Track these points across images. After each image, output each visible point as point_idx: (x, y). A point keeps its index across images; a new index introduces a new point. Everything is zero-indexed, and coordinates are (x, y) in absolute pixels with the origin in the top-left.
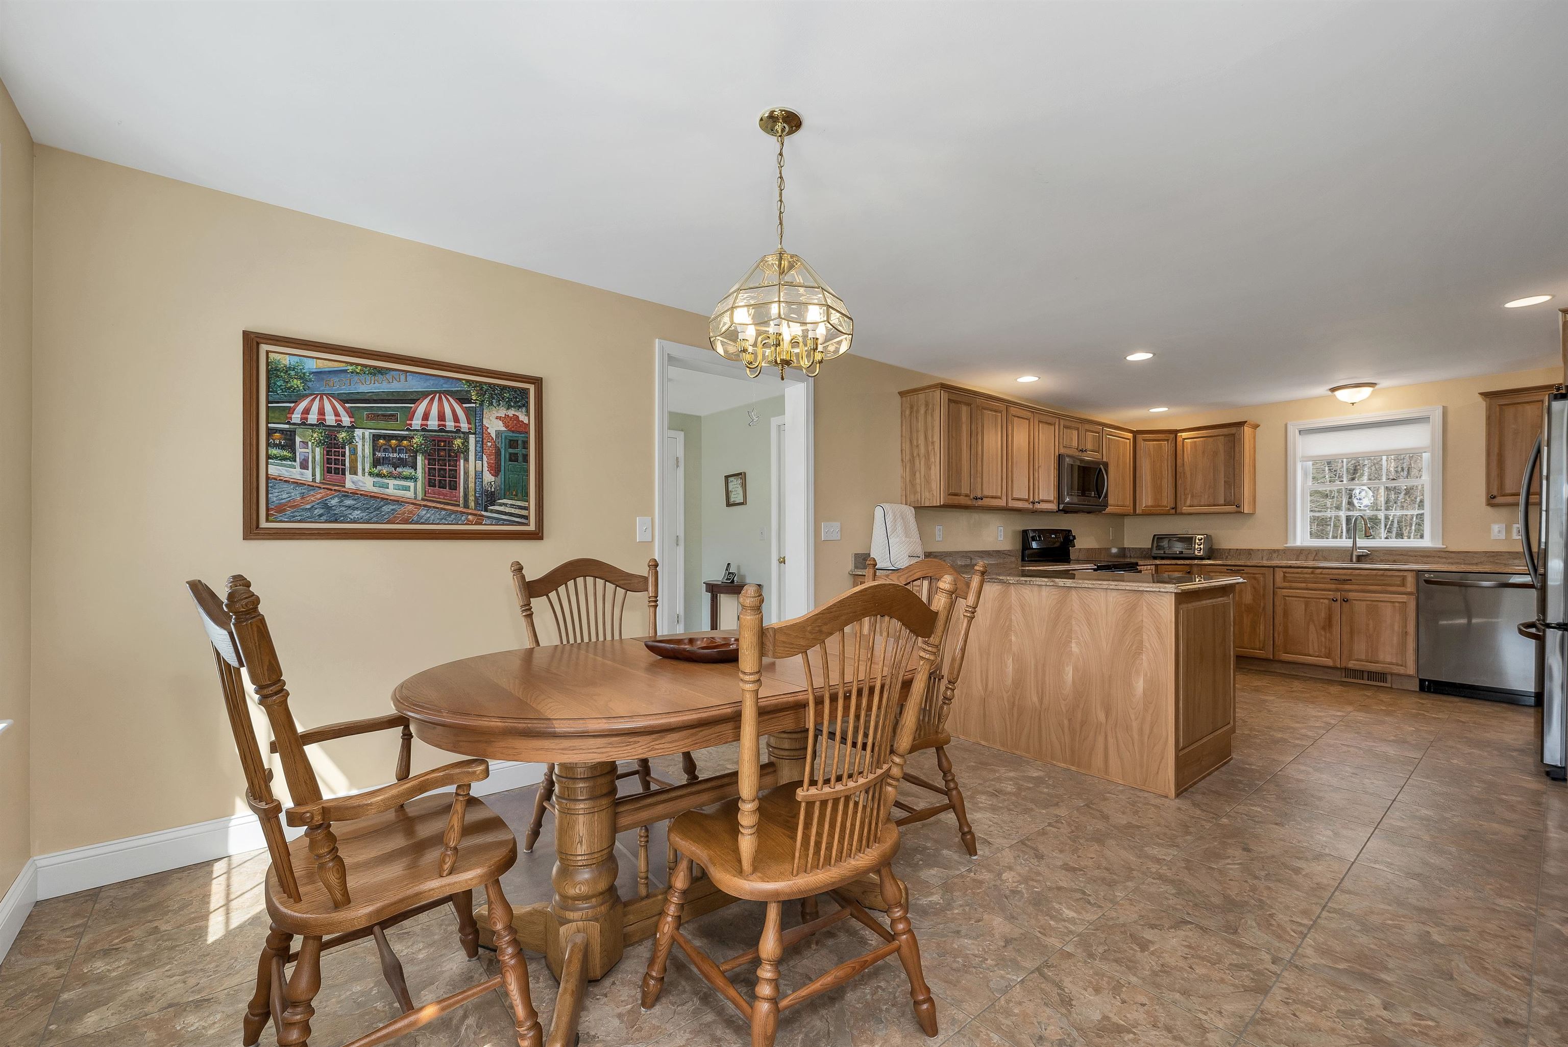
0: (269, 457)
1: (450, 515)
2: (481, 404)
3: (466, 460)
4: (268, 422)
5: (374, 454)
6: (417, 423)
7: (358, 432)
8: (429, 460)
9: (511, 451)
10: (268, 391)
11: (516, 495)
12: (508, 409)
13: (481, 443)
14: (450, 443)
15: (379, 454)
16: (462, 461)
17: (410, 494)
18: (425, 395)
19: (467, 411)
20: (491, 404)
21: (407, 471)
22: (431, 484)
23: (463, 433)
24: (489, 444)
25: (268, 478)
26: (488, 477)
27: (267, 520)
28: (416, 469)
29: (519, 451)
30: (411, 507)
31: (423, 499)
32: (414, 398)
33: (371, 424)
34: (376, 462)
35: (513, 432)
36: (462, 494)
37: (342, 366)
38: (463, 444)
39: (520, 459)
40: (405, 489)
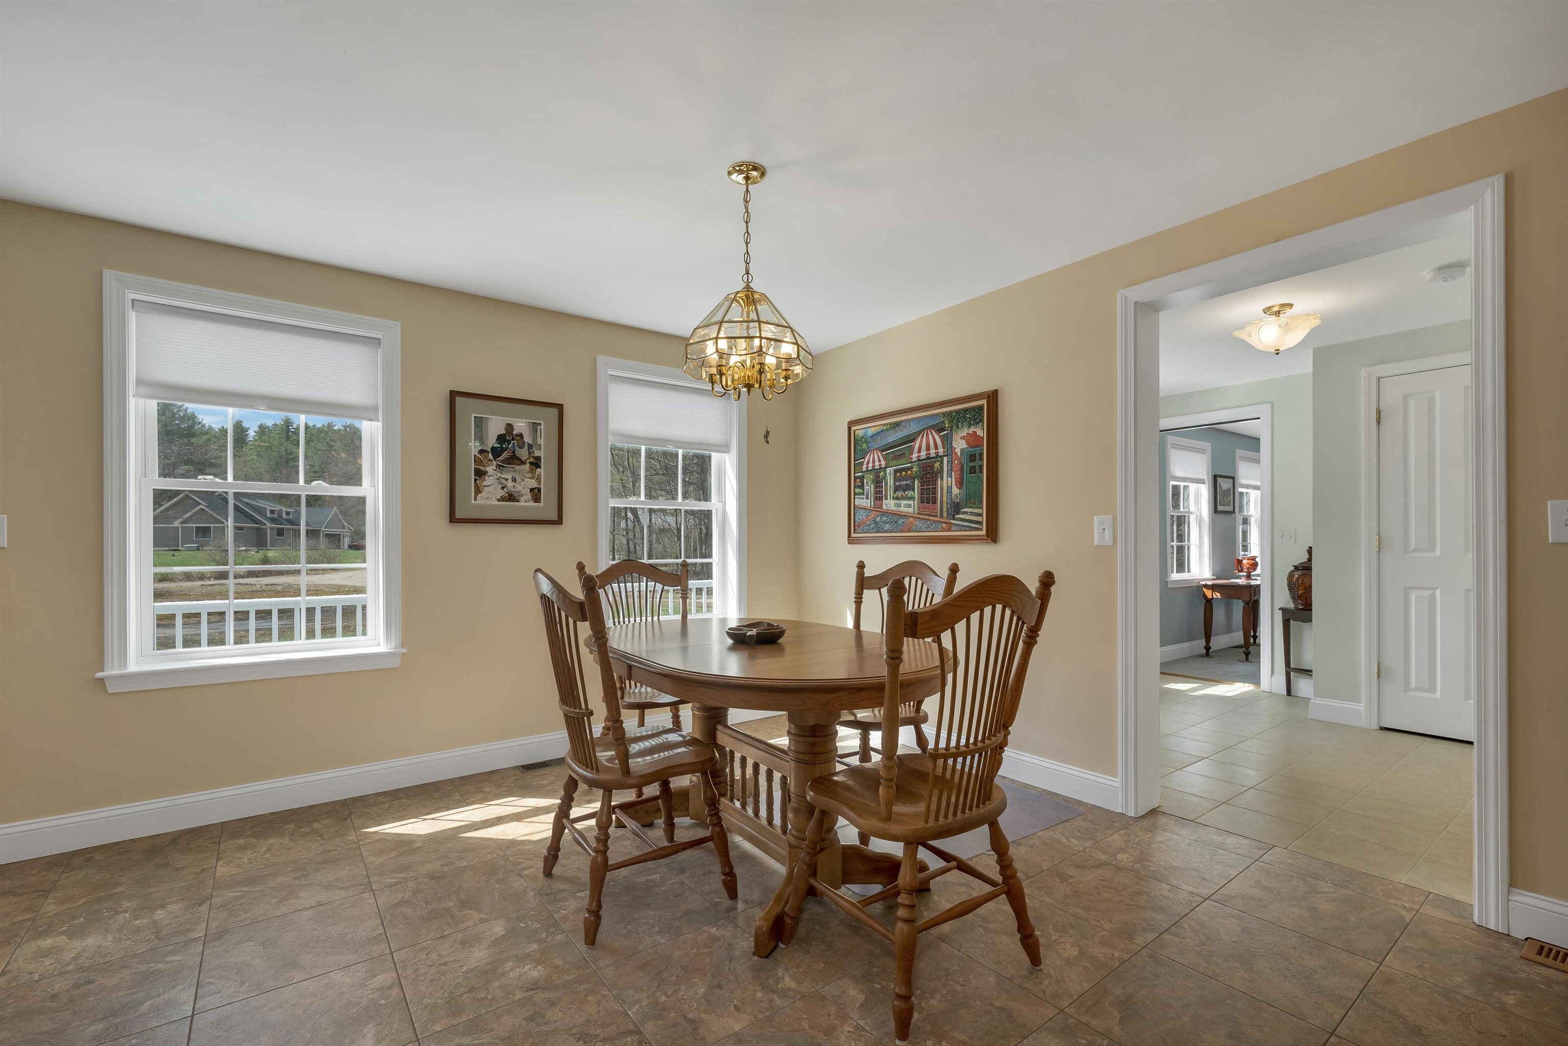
0: (855, 494)
1: (932, 525)
2: (951, 430)
3: (942, 479)
4: (855, 473)
5: (895, 484)
6: (915, 456)
7: (888, 470)
8: (921, 482)
9: (971, 464)
10: (855, 454)
11: (974, 504)
12: (969, 427)
13: (950, 462)
14: (933, 467)
15: (897, 484)
16: (939, 480)
17: (911, 510)
18: (918, 433)
19: (942, 438)
20: (958, 427)
21: (910, 493)
22: (922, 502)
23: (940, 457)
24: (956, 462)
26: (955, 491)
27: (854, 532)
28: (914, 491)
29: (977, 463)
30: (912, 519)
31: (918, 513)
32: (911, 439)
33: (894, 463)
34: (896, 489)
35: (972, 447)
36: (939, 507)
37: (879, 428)
38: (940, 466)
39: (977, 470)
40: (909, 506)
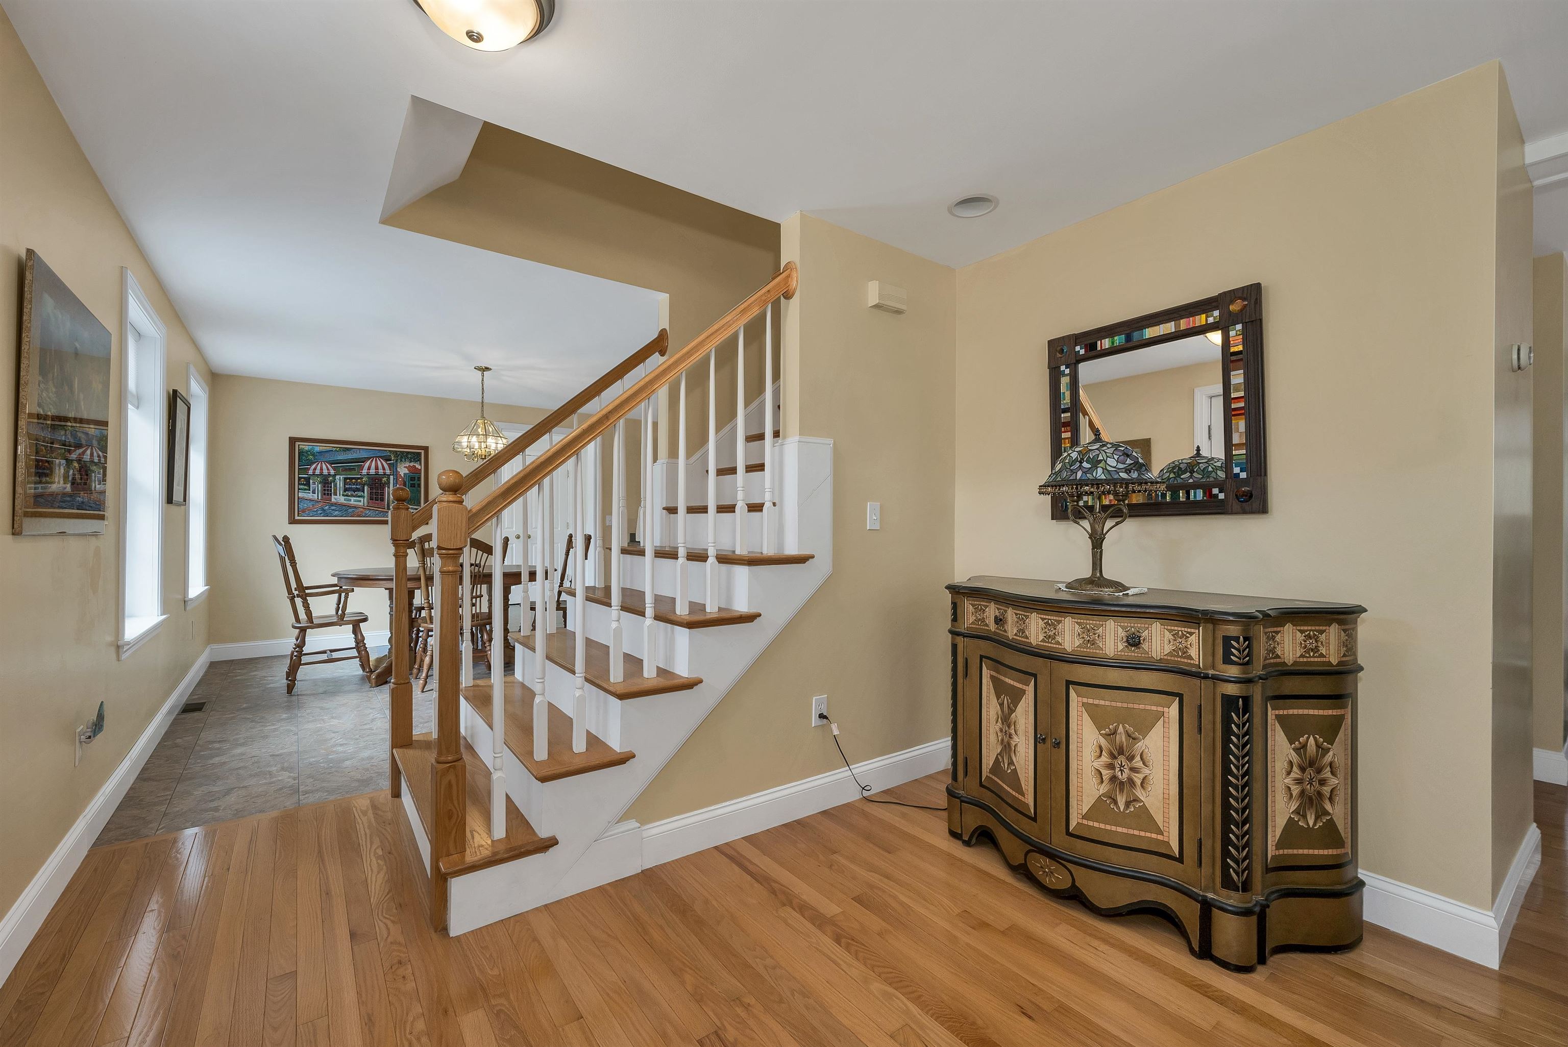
0: (299, 489)
1: (380, 513)
2: (397, 461)
3: (389, 487)
4: (299, 475)
5: (345, 486)
6: (365, 471)
7: (338, 477)
8: (370, 488)
9: (412, 482)
10: (299, 461)
11: (414, 503)
12: (410, 462)
13: (396, 480)
14: (381, 480)
15: (347, 486)
16: (386, 488)
17: (361, 504)
18: (368, 458)
19: (389, 465)
20: (401, 461)
21: (360, 493)
22: (371, 499)
23: (387, 475)
24: (400, 480)
25: (298, 498)
27: (298, 516)
28: (364, 492)
29: (416, 482)
30: (362, 509)
31: (367, 506)
32: (364, 460)
33: (343, 473)
34: (346, 490)
35: (413, 473)
36: (386, 503)
37: (331, 449)
38: (387, 480)
39: (416, 486)
40: (361, 501)
